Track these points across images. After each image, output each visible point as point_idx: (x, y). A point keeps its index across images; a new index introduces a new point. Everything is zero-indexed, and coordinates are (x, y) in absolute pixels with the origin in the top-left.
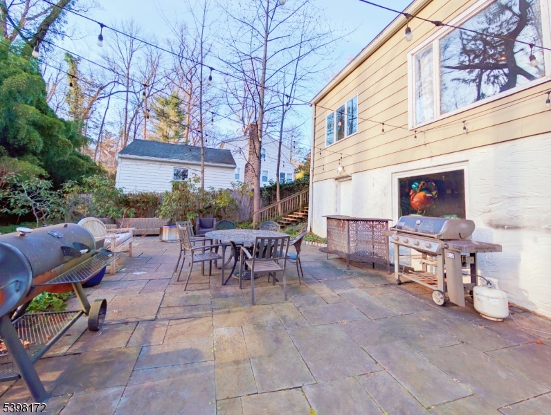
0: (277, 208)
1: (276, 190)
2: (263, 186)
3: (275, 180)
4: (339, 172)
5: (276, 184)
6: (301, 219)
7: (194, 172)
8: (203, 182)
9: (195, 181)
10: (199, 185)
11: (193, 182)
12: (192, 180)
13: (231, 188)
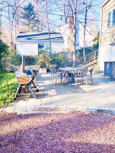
0: (84, 59)
1: (83, 51)
2: (77, 49)
3: (82, 46)
4: (112, 42)
5: (83, 48)
6: (95, 63)
7: (47, 45)
8: (51, 49)
9: (48, 49)
10: (49, 51)
11: (47, 50)
12: (46, 49)
13: (63, 51)
